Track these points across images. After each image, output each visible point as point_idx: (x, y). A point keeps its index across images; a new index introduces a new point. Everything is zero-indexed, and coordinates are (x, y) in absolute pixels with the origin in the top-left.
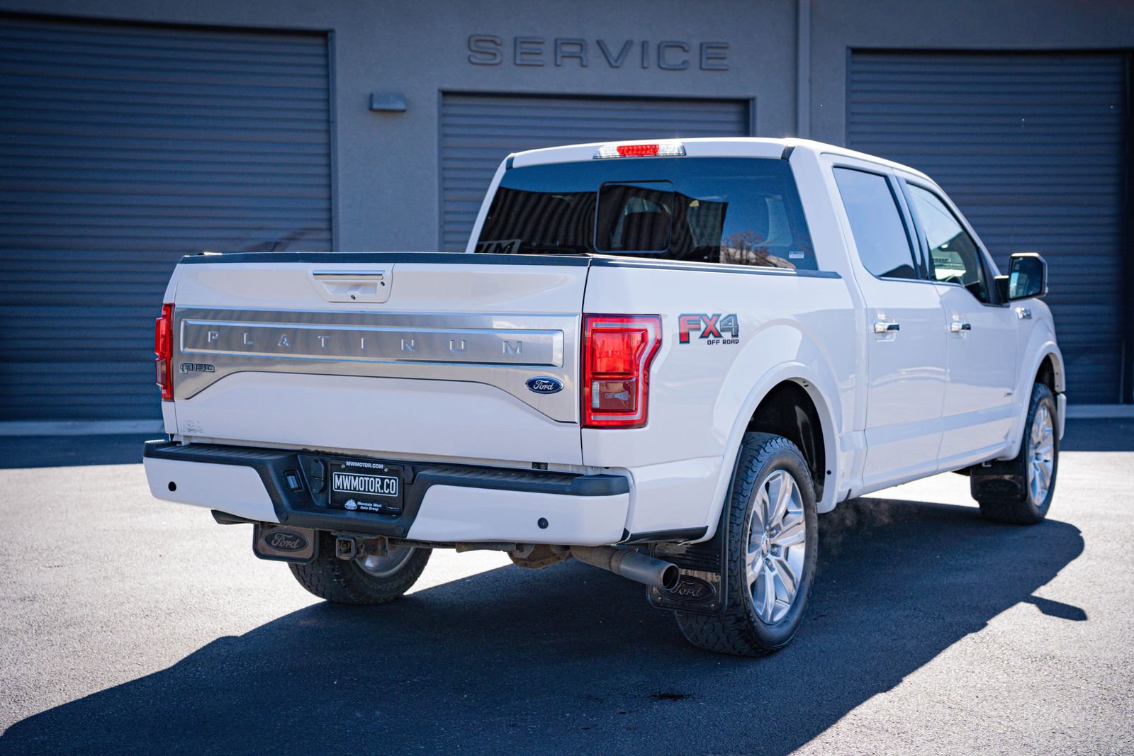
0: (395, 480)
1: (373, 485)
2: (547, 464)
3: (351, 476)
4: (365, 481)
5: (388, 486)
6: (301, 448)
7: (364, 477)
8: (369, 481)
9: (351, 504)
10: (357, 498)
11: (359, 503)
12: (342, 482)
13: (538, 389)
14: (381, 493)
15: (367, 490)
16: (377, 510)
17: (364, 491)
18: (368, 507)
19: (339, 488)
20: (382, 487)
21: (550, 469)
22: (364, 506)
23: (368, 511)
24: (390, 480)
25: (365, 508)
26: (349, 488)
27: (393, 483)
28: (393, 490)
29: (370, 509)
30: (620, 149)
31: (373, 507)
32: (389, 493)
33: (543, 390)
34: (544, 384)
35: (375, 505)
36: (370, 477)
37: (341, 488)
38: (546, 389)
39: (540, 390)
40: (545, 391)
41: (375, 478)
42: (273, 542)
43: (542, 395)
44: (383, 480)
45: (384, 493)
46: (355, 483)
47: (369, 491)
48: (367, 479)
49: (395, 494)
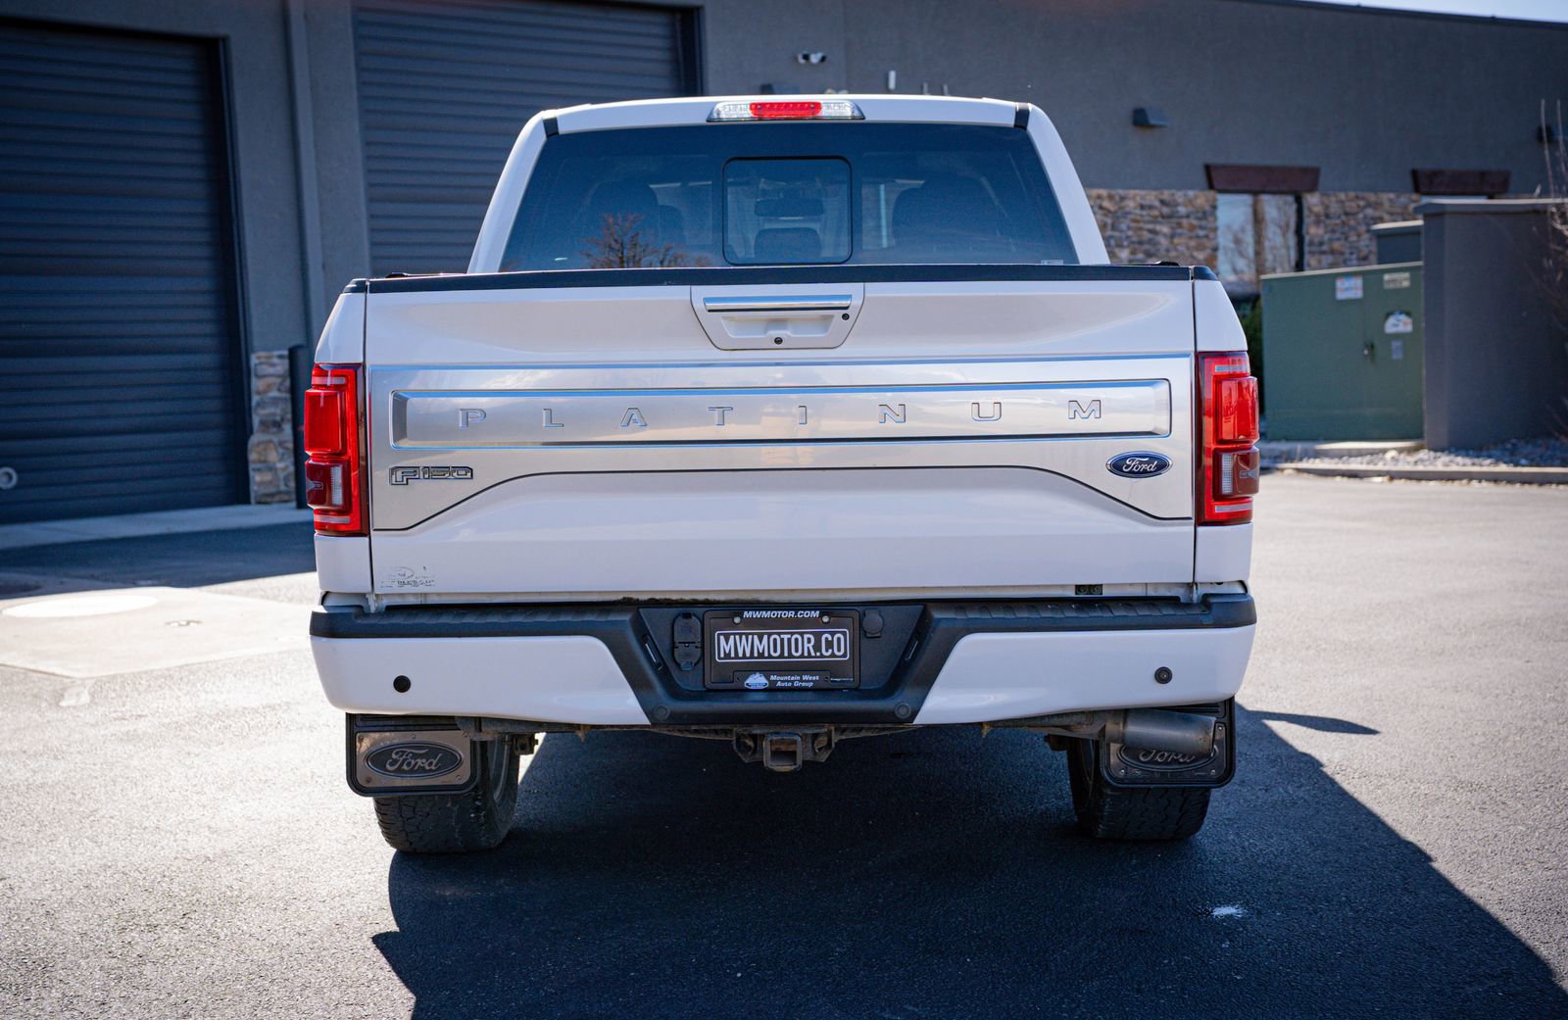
0: (844, 634)
1: (803, 645)
2: (1101, 585)
3: (753, 634)
4: (782, 640)
5: (829, 645)
6: (620, 597)
7: (779, 634)
8: (789, 640)
9: (757, 680)
10: (766, 669)
11: (773, 678)
12: (732, 646)
13: (1131, 472)
14: (816, 657)
15: (786, 654)
16: (811, 684)
17: (782, 656)
18: (793, 682)
19: (727, 656)
20: (817, 647)
21: (1106, 592)
22: (782, 681)
23: (793, 689)
24: (833, 634)
25: (786, 684)
26: (748, 655)
27: (839, 639)
28: (839, 650)
29: (796, 684)
30: (755, 107)
31: (801, 681)
32: (833, 655)
33: (1137, 473)
34: (1141, 463)
35: (805, 678)
36: (792, 634)
37: (733, 655)
38: (1145, 472)
39: (1134, 473)
40: (1144, 474)
41: (802, 634)
42: (388, 767)
43: (1134, 480)
44: (818, 636)
45: (822, 656)
46: (762, 645)
47: (790, 656)
48: (786, 637)
49: (844, 655)
